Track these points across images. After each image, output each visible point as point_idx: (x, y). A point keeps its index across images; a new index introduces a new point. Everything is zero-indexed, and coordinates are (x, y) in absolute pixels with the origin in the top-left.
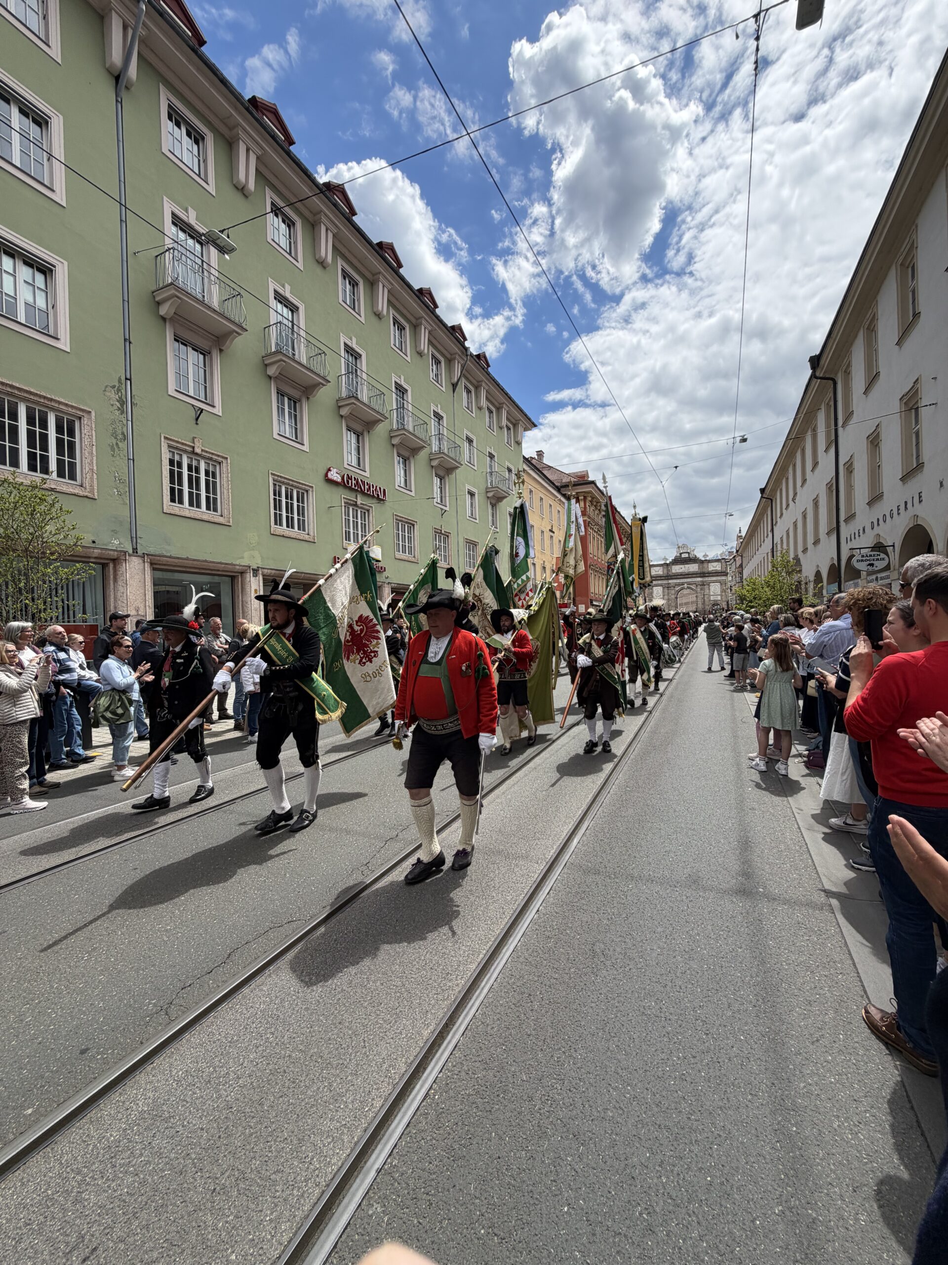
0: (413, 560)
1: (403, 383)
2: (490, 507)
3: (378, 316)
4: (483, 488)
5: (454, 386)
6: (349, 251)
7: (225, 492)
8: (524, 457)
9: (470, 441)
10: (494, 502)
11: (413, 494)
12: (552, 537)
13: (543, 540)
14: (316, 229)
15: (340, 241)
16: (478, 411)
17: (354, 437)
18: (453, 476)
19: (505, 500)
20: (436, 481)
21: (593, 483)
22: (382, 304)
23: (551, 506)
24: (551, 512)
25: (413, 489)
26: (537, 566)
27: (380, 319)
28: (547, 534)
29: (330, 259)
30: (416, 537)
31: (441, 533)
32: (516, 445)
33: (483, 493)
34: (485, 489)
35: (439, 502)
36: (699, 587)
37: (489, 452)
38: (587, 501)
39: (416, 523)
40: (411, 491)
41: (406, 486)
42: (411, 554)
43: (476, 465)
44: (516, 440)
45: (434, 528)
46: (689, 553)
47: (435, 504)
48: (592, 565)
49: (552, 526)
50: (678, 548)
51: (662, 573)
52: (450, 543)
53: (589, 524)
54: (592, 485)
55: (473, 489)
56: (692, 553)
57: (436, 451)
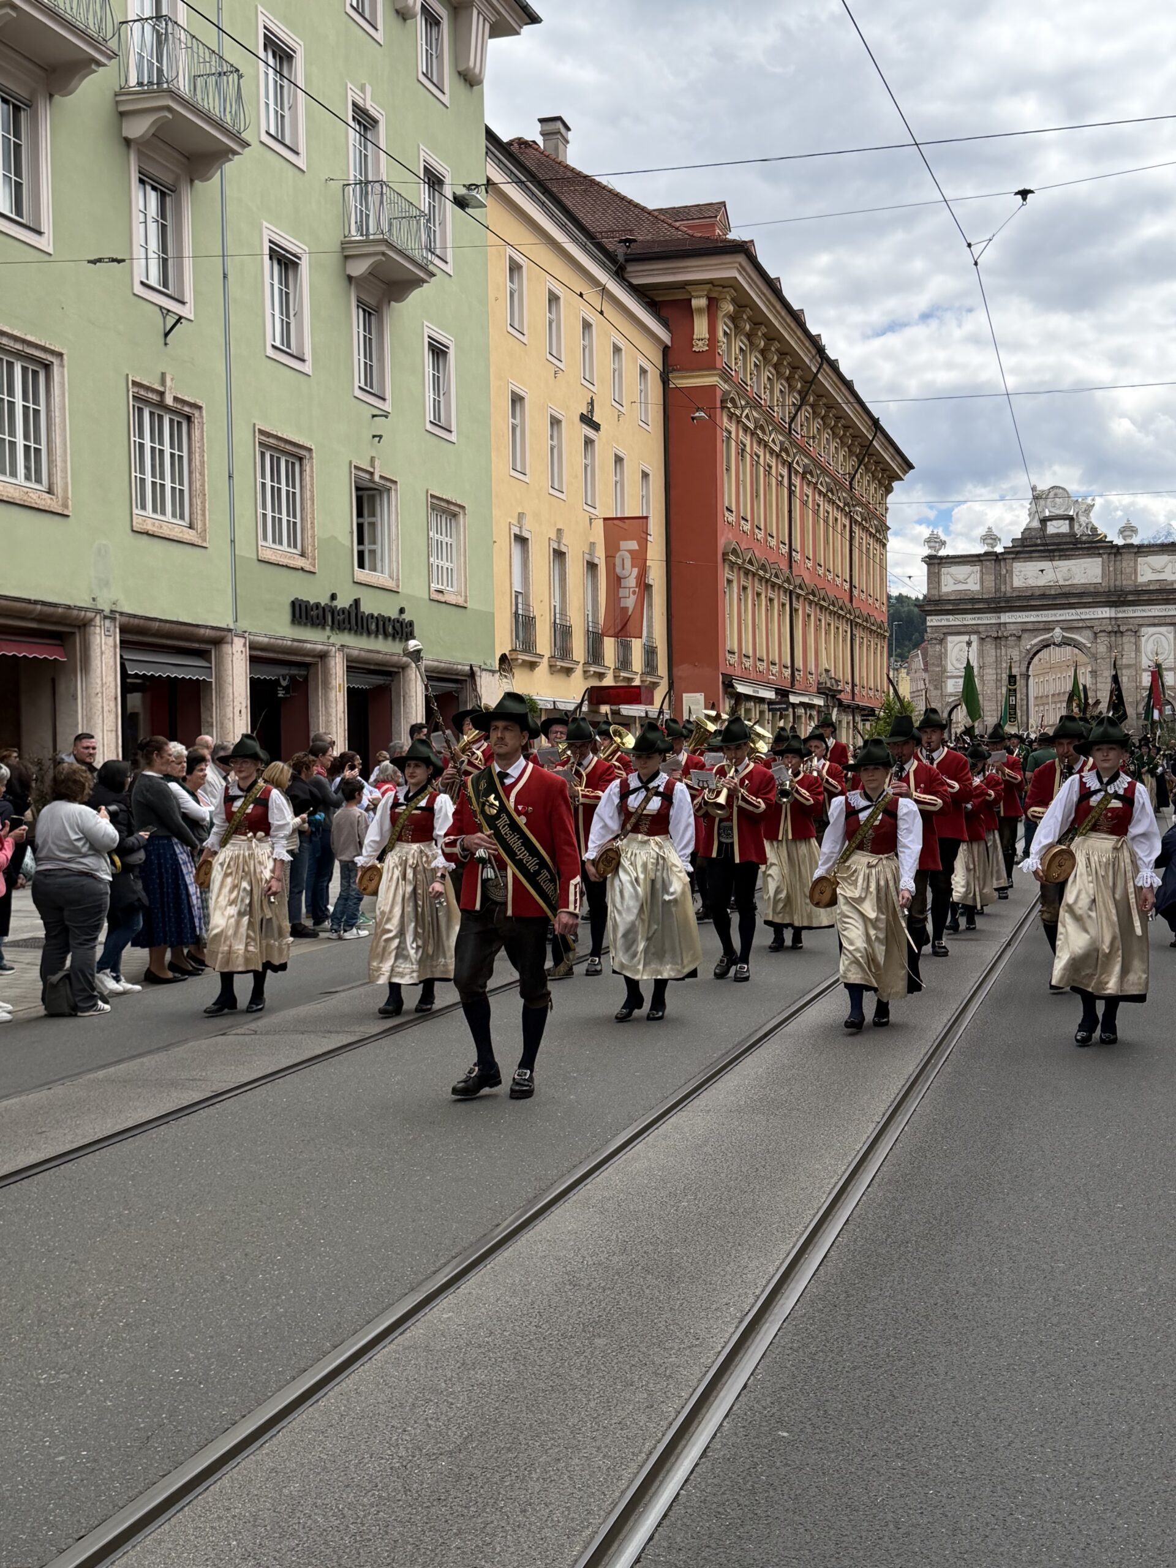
0: (46, 502)
2: (356, 317)
4: (331, 240)
8: (490, 135)
9: (282, 55)
10: (372, 301)
11: (45, 243)
12: (589, 442)
13: (555, 451)
18: (209, 188)
19: (416, 295)
20: (144, 201)
21: (744, 249)
23: (587, 325)
24: (587, 350)
25: (46, 226)
26: (532, 546)
28: (574, 432)
30: (57, 414)
31: (161, 405)
32: (461, 87)
33: (332, 260)
34: (338, 248)
35: (153, 281)
36: (1103, 639)
37: (354, 104)
38: (721, 314)
39: (55, 361)
40: (40, 233)
41: (19, 211)
42: (39, 480)
43: (302, 149)
44: (461, 68)
45: (134, 383)
46: (1071, 519)
47: (139, 290)
48: (734, 552)
49: (592, 403)
50: (1036, 498)
51: (977, 587)
52: (196, 445)
53: (722, 401)
54: (741, 259)
55: (291, 244)
56: (1083, 519)
57: (140, 84)
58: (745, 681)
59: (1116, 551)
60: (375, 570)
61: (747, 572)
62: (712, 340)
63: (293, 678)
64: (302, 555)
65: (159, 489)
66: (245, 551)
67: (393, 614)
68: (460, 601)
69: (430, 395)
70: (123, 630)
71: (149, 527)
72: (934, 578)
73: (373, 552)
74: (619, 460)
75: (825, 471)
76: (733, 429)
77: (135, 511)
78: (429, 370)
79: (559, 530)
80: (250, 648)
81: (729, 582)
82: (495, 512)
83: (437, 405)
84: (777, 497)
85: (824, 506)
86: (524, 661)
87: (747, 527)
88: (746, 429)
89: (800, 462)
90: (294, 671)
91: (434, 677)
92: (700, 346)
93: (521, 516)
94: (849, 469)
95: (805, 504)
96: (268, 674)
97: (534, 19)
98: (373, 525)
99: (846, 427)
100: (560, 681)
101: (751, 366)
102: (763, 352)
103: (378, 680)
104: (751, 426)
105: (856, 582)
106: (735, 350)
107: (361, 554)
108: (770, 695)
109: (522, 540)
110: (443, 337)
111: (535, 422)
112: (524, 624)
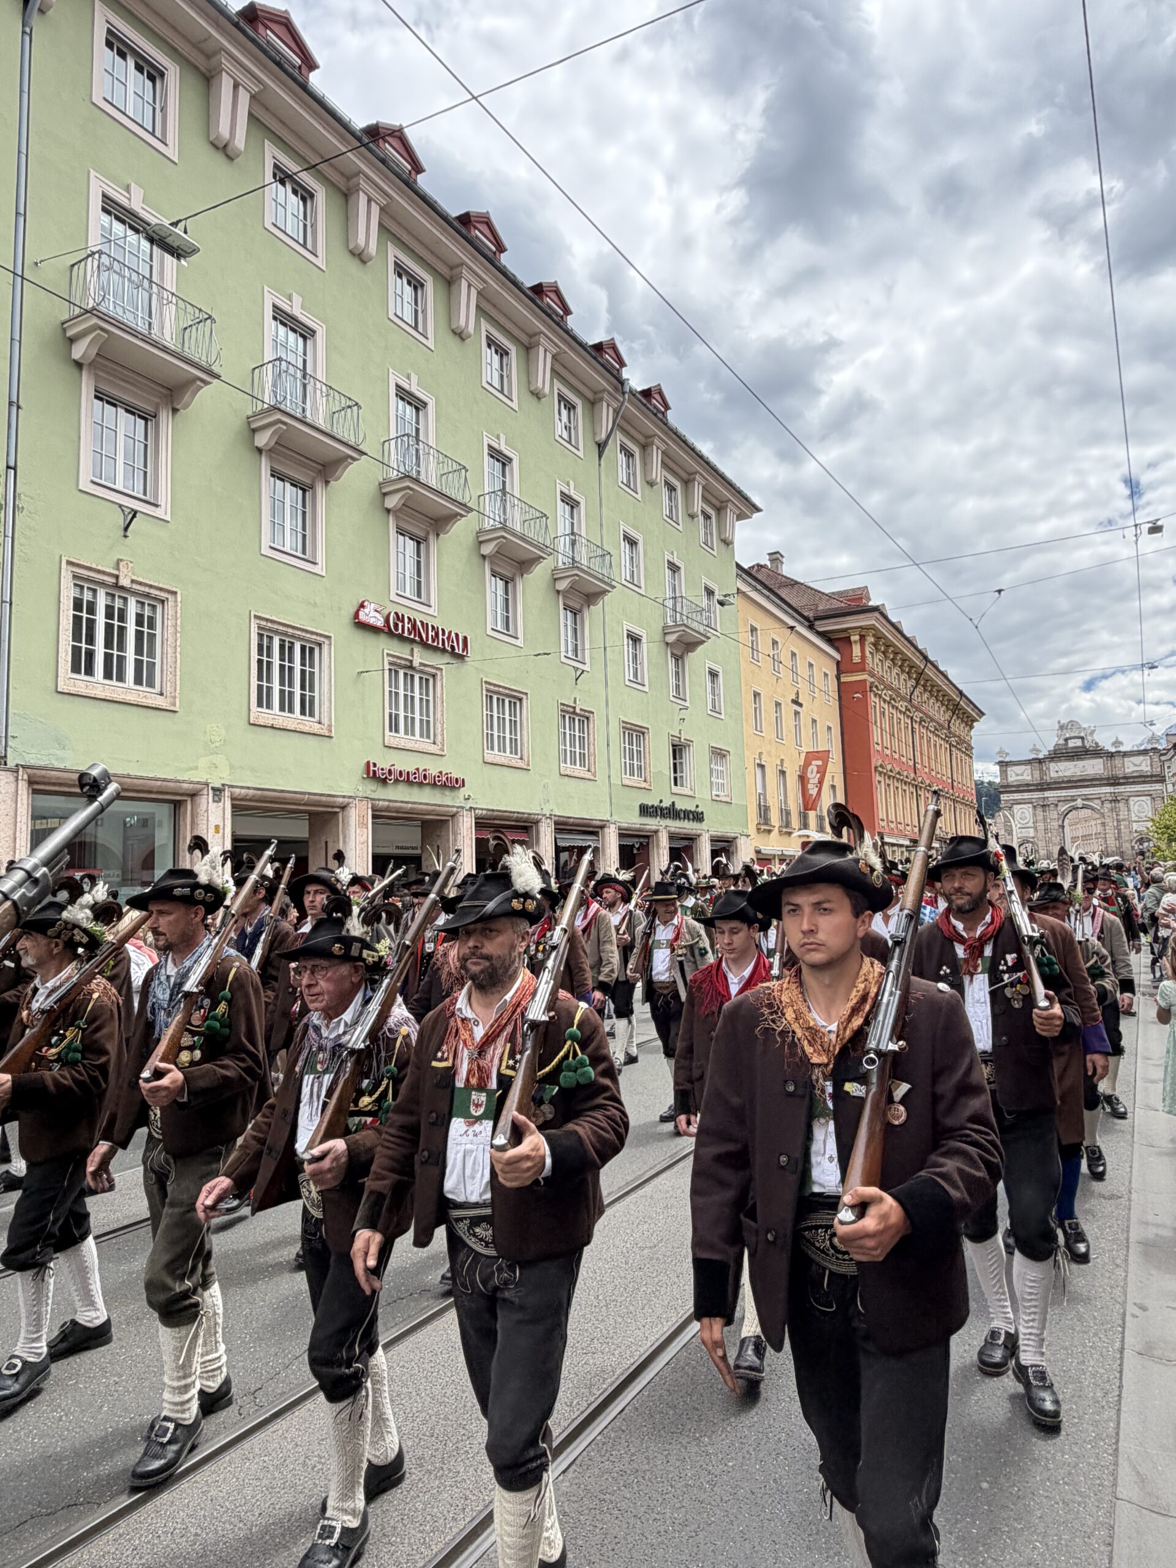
0: (520, 764)
1: (503, 448)
2: (671, 662)
3: (460, 335)
4: (657, 626)
5: (601, 447)
6: (409, 232)
7: (170, 651)
8: (738, 566)
9: (632, 543)
10: (679, 653)
11: (519, 643)
12: (797, 713)
13: (778, 719)
14: (351, 202)
15: (393, 218)
16: (648, 487)
17: (411, 545)
18: (596, 609)
19: (700, 648)
20: (565, 619)
21: (876, 609)
22: (467, 314)
23: (793, 654)
24: (794, 666)
25: (520, 635)
26: (767, 770)
27: (463, 339)
28: (788, 709)
29: (373, 248)
30: (525, 722)
31: (574, 713)
32: (723, 546)
33: (658, 636)
34: (661, 629)
35: (570, 655)
36: (1107, 805)
37: (669, 561)
38: (867, 643)
39: (524, 697)
40: (517, 638)
41: (508, 630)
42: (516, 754)
43: (643, 585)
44: (723, 537)
45: (562, 704)
46: (1082, 738)
47: (563, 660)
48: (881, 766)
49: (798, 693)
50: (1062, 728)
51: (1030, 778)
52: (591, 731)
53: (871, 687)
54: (877, 614)
55: (637, 630)
56: (1089, 738)
57: (564, 564)
58: (891, 835)
59: (1111, 755)
60: (682, 785)
61: (889, 777)
62: (863, 657)
63: (641, 844)
64: (645, 781)
65: (573, 753)
66: (616, 781)
67: (693, 809)
68: (728, 800)
69: (710, 697)
70: (556, 823)
71: (568, 773)
72: (1004, 773)
73: (682, 777)
74: (814, 721)
75: (932, 720)
76: (877, 700)
77: (562, 765)
78: (709, 685)
79: (782, 760)
80: (620, 829)
81: (879, 782)
82: (747, 753)
83: (713, 700)
84: (905, 736)
85: (933, 738)
86: (765, 830)
87: (888, 752)
88: (885, 701)
89: (917, 716)
90: (642, 840)
91: (714, 840)
92: (856, 660)
93: (760, 754)
94: (947, 717)
95: (921, 738)
96: (628, 842)
97: (758, 510)
98: (681, 763)
99: (944, 696)
100: (785, 838)
101: (886, 668)
102: (892, 660)
103: (685, 843)
104: (888, 699)
105: (955, 778)
106: (876, 660)
107: (675, 778)
108: (907, 843)
109: (762, 767)
110: (716, 667)
111: (766, 705)
112: (764, 812)
